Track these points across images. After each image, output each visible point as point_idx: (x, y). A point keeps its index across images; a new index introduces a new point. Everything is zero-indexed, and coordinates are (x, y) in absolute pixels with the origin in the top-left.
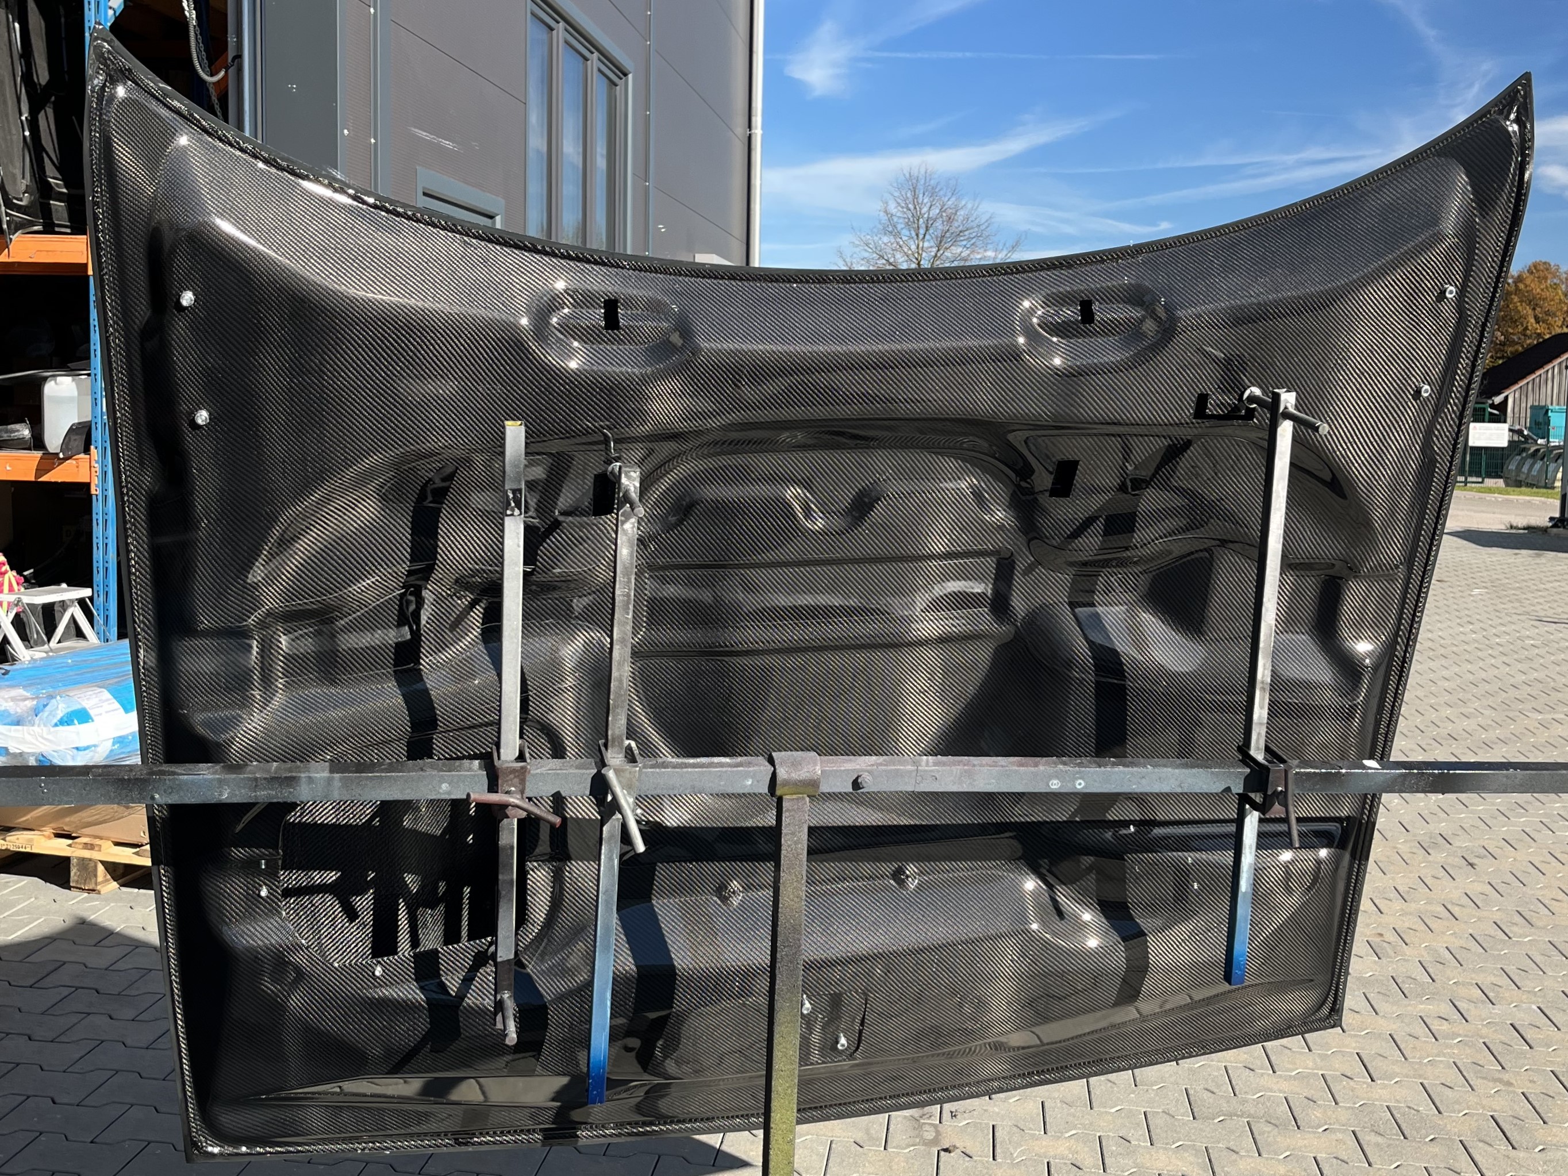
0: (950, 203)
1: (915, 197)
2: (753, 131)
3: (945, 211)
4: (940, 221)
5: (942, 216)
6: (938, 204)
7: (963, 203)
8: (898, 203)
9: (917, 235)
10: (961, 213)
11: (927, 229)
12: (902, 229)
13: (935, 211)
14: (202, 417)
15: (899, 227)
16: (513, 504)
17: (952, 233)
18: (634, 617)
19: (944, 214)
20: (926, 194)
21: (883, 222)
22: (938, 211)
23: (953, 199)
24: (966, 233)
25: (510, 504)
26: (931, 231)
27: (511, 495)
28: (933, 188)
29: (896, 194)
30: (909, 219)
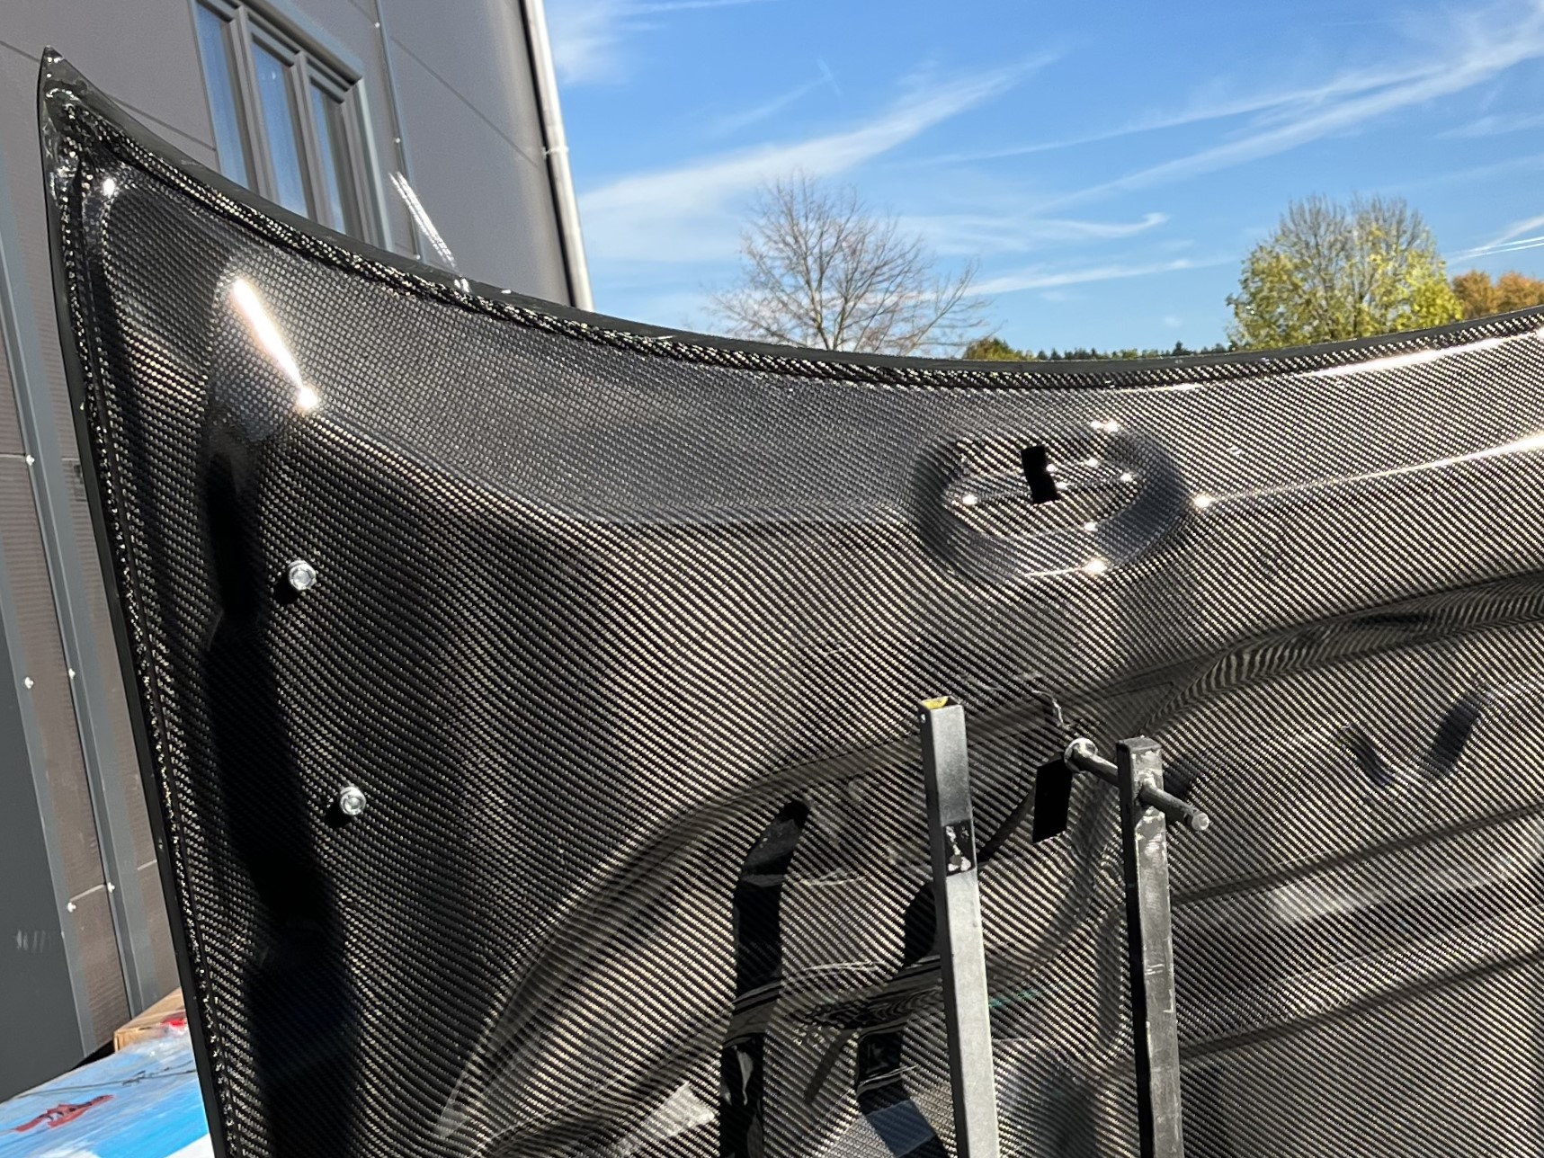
0: (849, 225)
1: (793, 223)
2: (552, 150)
3: (844, 239)
4: (839, 256)
5: (841, 249)
6: (831, 231)
7: (871, 222)
8: (769, 237)
9: (808, 282)
10: (871, 239)
11: (822, 273)
12: (782, 276)
13: (828, 242)
14: (352, 798)
15: (777, 273)
16: (957, 852)
17: (863, 273)
18: (1178, 1010)
19: (844, 244)
20: (811, 215)
21: (749, 268)
22: (834, 241)
23: (854, 218)
24: (885, 269)
25: (953, 852)
26: (828, 272)
27: (952, 836)
28: (819, 207)
29: (762, 222)
30: (788, 258)
